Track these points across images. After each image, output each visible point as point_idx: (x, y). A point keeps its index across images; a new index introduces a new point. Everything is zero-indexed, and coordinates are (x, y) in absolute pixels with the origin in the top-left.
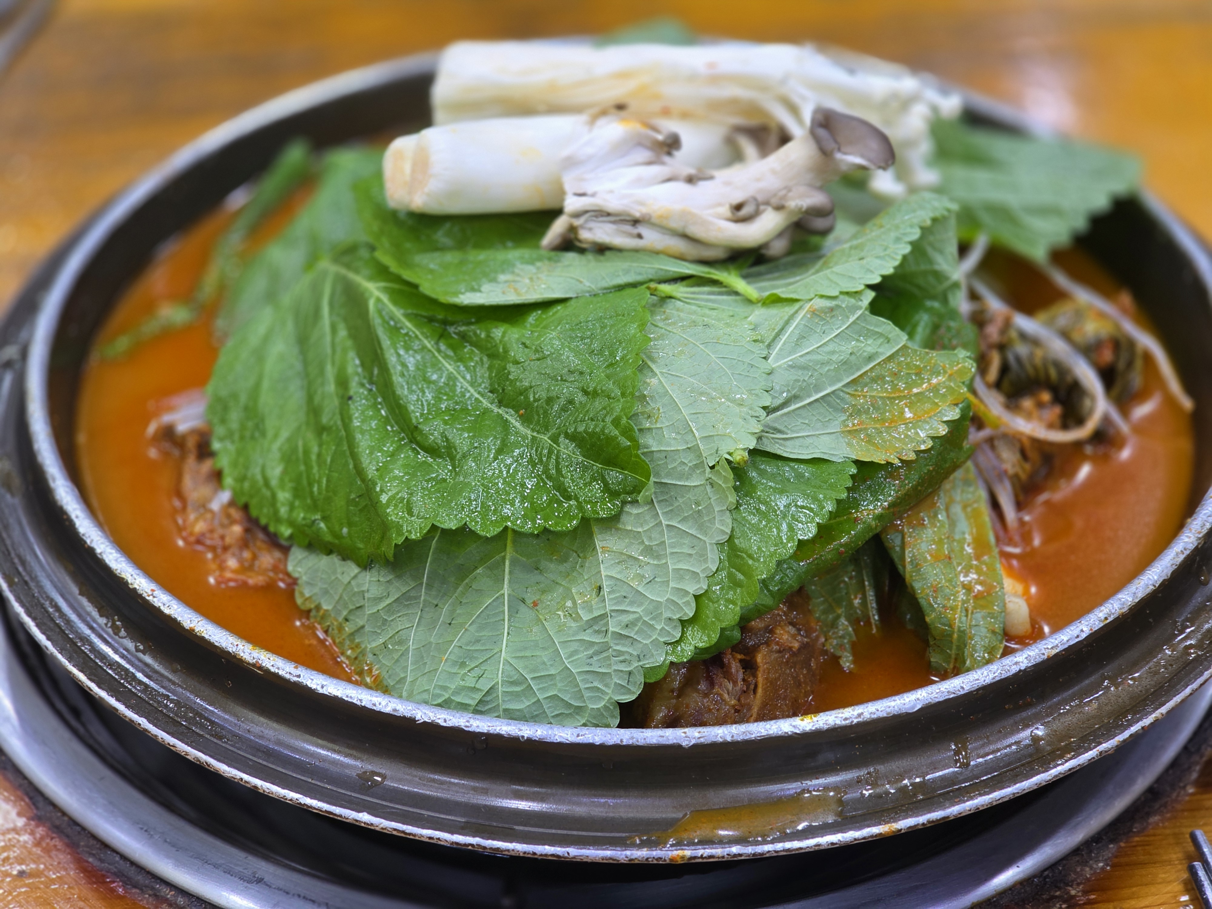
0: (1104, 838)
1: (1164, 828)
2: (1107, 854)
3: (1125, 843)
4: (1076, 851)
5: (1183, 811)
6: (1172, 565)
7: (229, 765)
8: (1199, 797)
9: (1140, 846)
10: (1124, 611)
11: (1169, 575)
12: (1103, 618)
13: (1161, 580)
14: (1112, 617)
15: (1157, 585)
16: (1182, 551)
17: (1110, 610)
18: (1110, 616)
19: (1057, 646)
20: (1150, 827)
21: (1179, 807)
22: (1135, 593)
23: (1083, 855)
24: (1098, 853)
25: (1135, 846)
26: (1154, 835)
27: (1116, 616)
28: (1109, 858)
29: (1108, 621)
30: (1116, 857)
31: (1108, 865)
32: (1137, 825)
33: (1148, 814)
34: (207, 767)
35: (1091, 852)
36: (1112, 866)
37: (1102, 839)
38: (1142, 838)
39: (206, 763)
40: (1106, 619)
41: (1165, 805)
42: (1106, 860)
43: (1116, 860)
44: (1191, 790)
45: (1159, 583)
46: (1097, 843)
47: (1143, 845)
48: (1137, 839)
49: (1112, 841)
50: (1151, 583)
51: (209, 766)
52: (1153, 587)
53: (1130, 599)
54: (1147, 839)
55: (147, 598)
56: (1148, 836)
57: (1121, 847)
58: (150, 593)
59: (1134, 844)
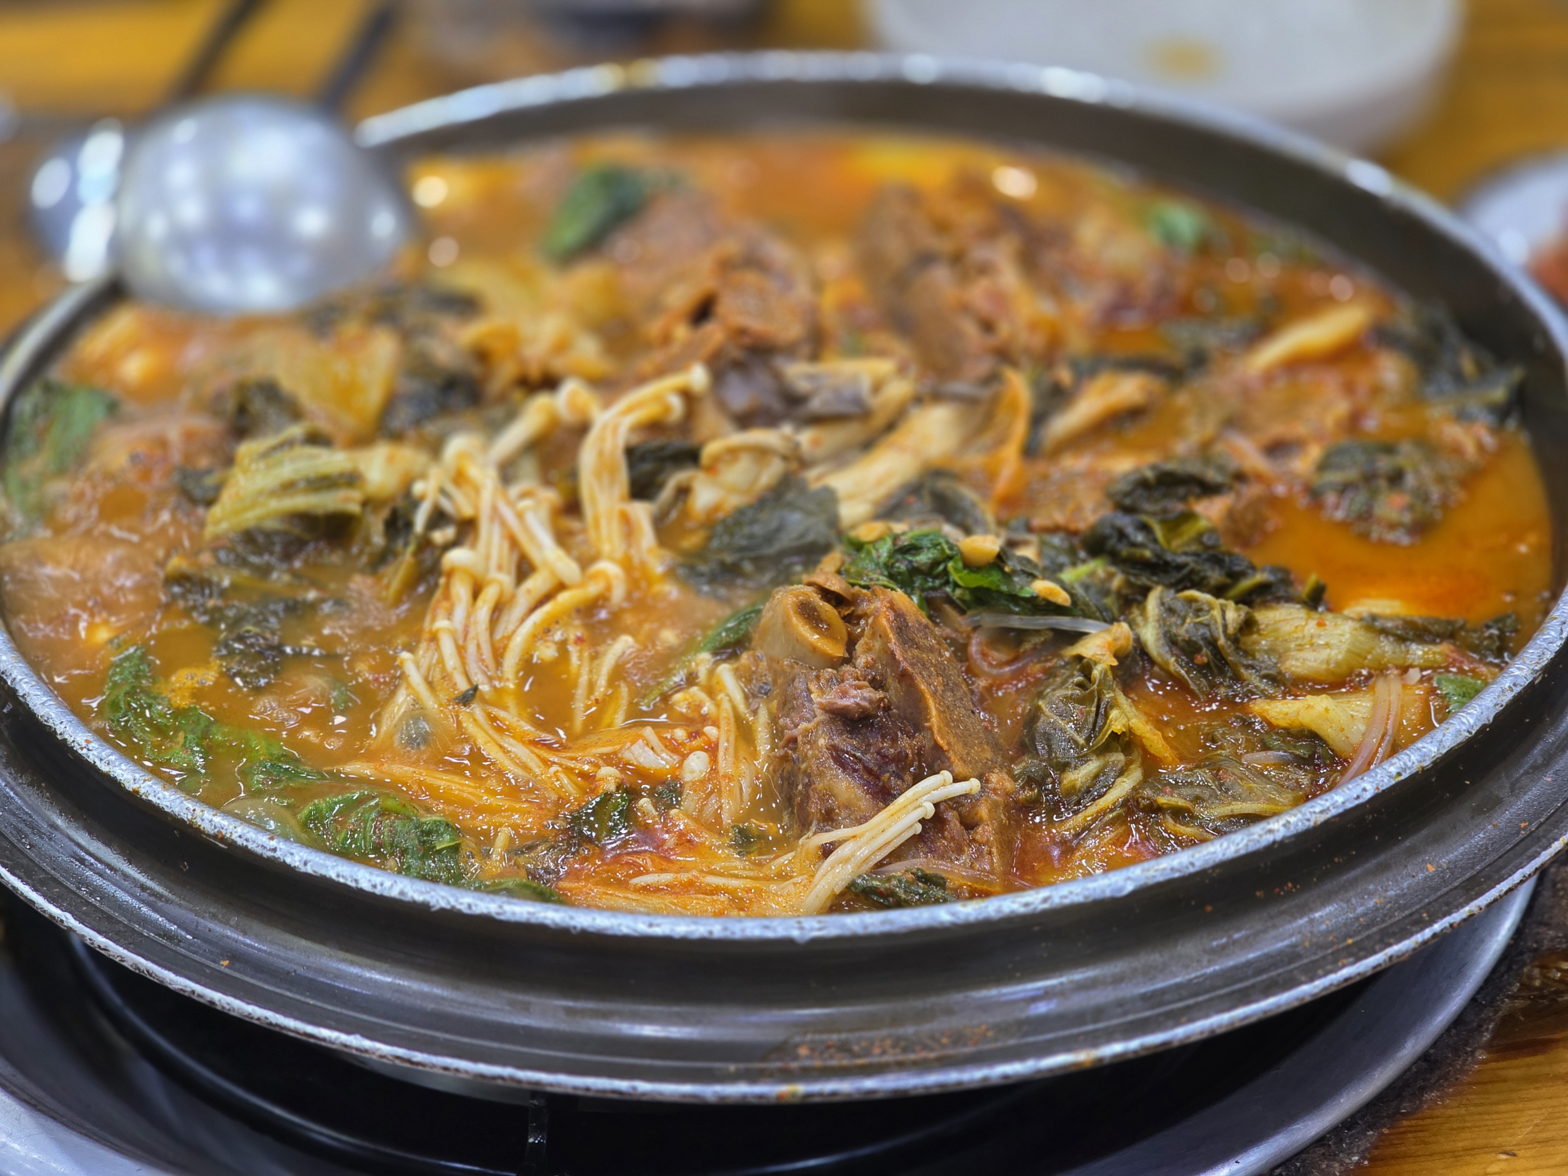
0: (1360, 1122)
1: (1445, 1107)
2: (1364, 1144)
3: (1389, 1129)
4: (1320, 1141)
5: (1470, 1084)
6: (1496, 705)
7: (177, 973)
8: (1493, 1065)
9: (1410, 1132)
10: (1425, 764)
11: (1491, 719)
12: (1394, 774)
13: (1479, 725)
14: (1408, 771)
15: (1474, 732)
16: (1510, 687)
17: (1405, 764)
18: (1405, 771)
19: (1328, 809)
20: (1425, 1106)
21: (1465, 1078)
22: (1441, 741)
23: (1329, 1146)
24: (1351, 1143)
25: (1404, 1133)
26: (1431, 1117)
27: (1414, 770)
28: (1366, 1149)
29: (1402, 778)
30: (1376, 1148)
31: (1364, 1158)
32: (1406, 1104)
33: (1423, 1090)
34: (148, 977)
35: (1341, 1141)
36: (1370, 1160)
37: (1357, 1123)
38: (1413, 1122)
39: (148, 971)
40: (1399, 774)
41: (1446, 1076)
42: (1363, 1152)
43: (1376, 1152)
44: (1481, 1056)
45: (1476, 728)
46: (1349, 1130)
47: (1416, 1132)
48: (1405, 1123)
49: (1371, 1127)
50: (1464, 727)
51: (151, 975)
52: (1467, 734)
53: (1434, 749)
54: (1421, 1122)
55: (80, 751)
56: (1423, 1119)
57: (1383, 1134)
58: (84, 744)
59: (1402, 1130)
